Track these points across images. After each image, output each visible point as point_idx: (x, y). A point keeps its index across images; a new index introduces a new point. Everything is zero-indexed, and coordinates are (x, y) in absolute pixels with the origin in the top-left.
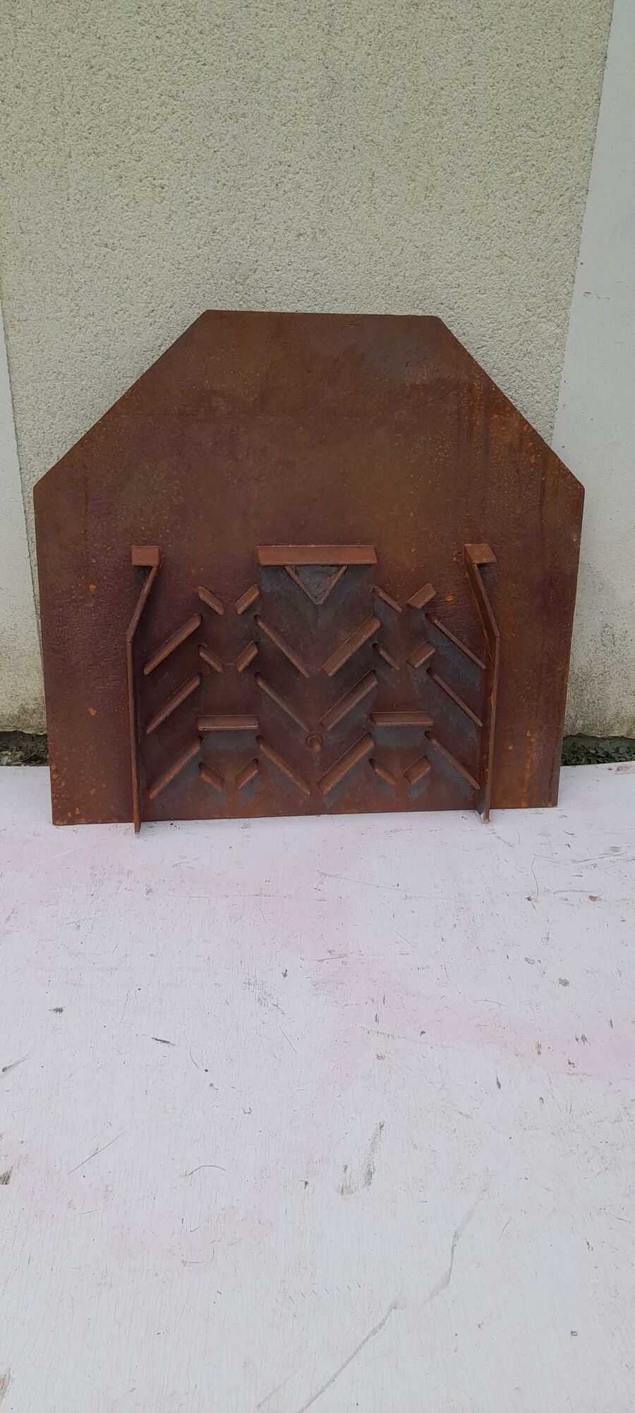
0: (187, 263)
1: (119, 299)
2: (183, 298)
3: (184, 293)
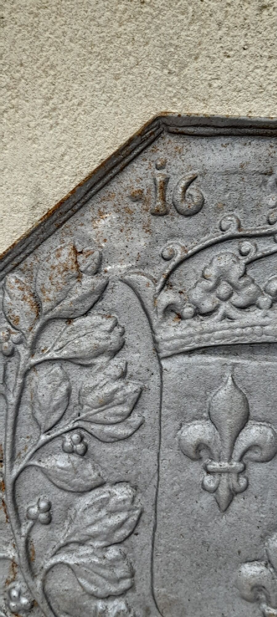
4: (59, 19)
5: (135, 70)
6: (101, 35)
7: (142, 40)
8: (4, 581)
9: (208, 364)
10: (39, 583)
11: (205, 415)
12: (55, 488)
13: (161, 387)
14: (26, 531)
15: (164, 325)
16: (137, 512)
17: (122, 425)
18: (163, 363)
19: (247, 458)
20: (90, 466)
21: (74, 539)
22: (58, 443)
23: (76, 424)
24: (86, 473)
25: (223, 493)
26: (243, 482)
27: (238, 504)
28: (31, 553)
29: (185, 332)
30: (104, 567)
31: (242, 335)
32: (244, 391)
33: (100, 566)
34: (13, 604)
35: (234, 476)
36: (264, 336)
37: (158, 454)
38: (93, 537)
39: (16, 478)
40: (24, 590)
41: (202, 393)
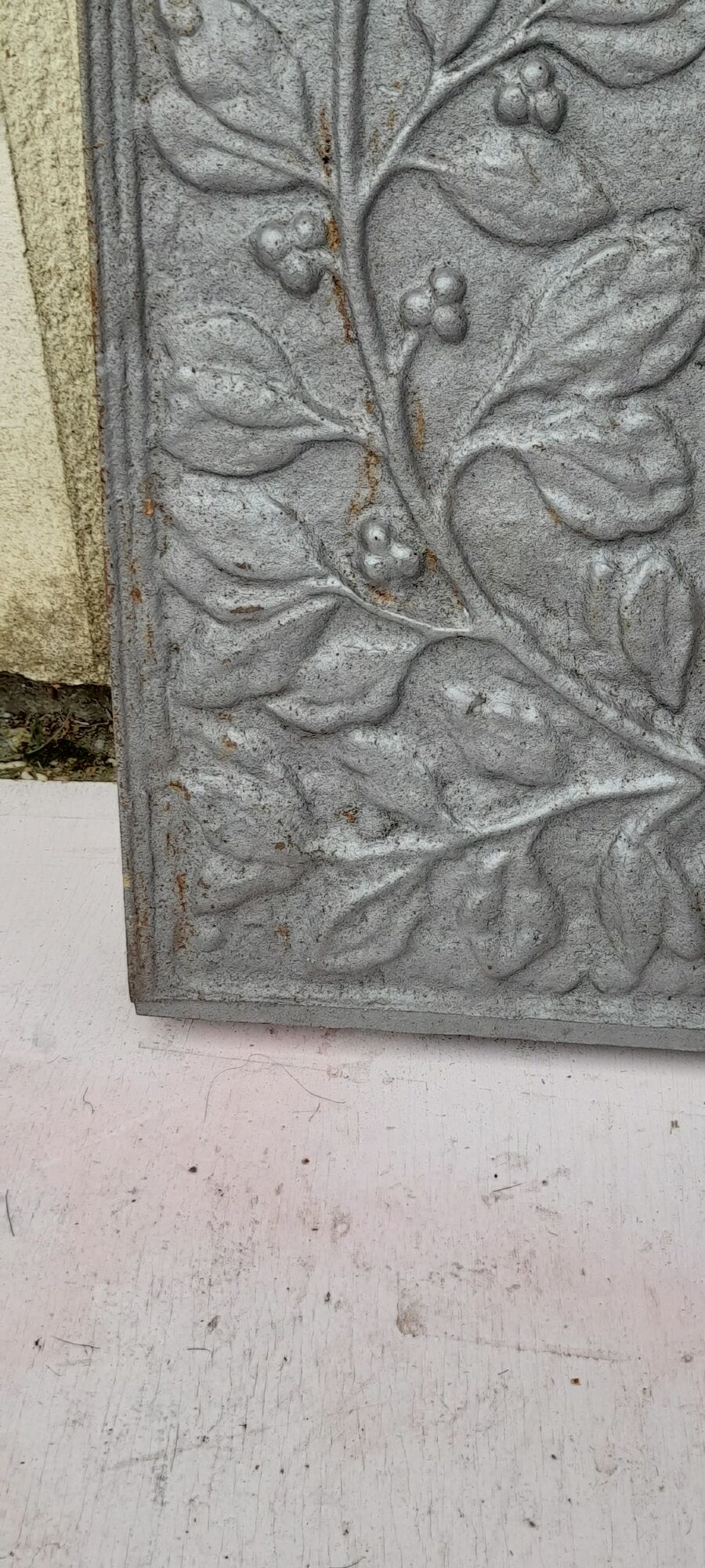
8: (346, 505)
10: (439, 503)
12: (476, 235)
14: (401, 362)
17: (663, 30)
20: (573, 167)
21: (531, 378)
22: (481, 99)
23: (534, 33)
24: (563, 183)
28: (415, 425)
30: (612, 451)
33: (601, 447)
34: (371, 561)
38: (582, 369)
39: (369, 210)
40: (399, 526)
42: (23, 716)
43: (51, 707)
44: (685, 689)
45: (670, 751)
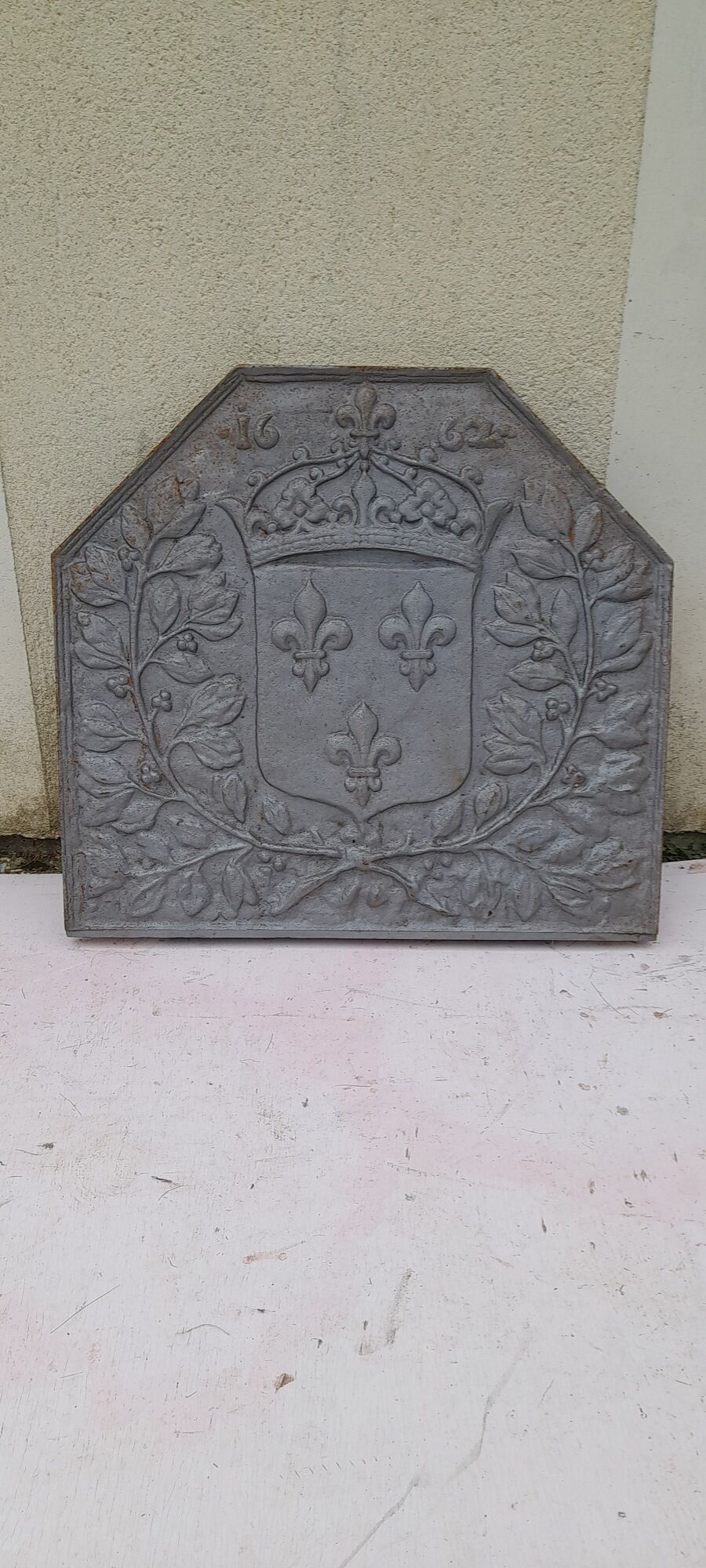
0: (189, 312)
1: (116, 354)
2: (186, 351)
3: (188, 345)
4: (154, 292)
5: (217, 331)
6: (188, 304)
7: (221, 306)
8: (137, 760)
9: (291, 570)
10: (165, 759)
11: (292, 613)
12: (173, 681)
13: (255, 592)
14: (152, 717)
15: (253, 539)
16: (242, 698)
17: (224, 626)
18: (254, 572)
19: (328, 647)
20: (201, 662)
21: (192, 722)
22: (173, 643)
23: (187, 626)
24: (198, 667)
25: (310, 676)
26: (325, 667)
27: (322, 685)
28: (157, 735)
29: (270, 544)
30: (217, 743)
31: (316, 544)
32: (321, 592)
33: (213, 741)
34: (144, 777)
35: (317, 661)
36: (333, 544)
37: (256, 649)
38: (206, 719)
39: (141, 673)
40: (153, 767)
41: (288, 595)
42: (21, 853)
43: (32, 849)
44: (245, 816)
45: (240, 834)
